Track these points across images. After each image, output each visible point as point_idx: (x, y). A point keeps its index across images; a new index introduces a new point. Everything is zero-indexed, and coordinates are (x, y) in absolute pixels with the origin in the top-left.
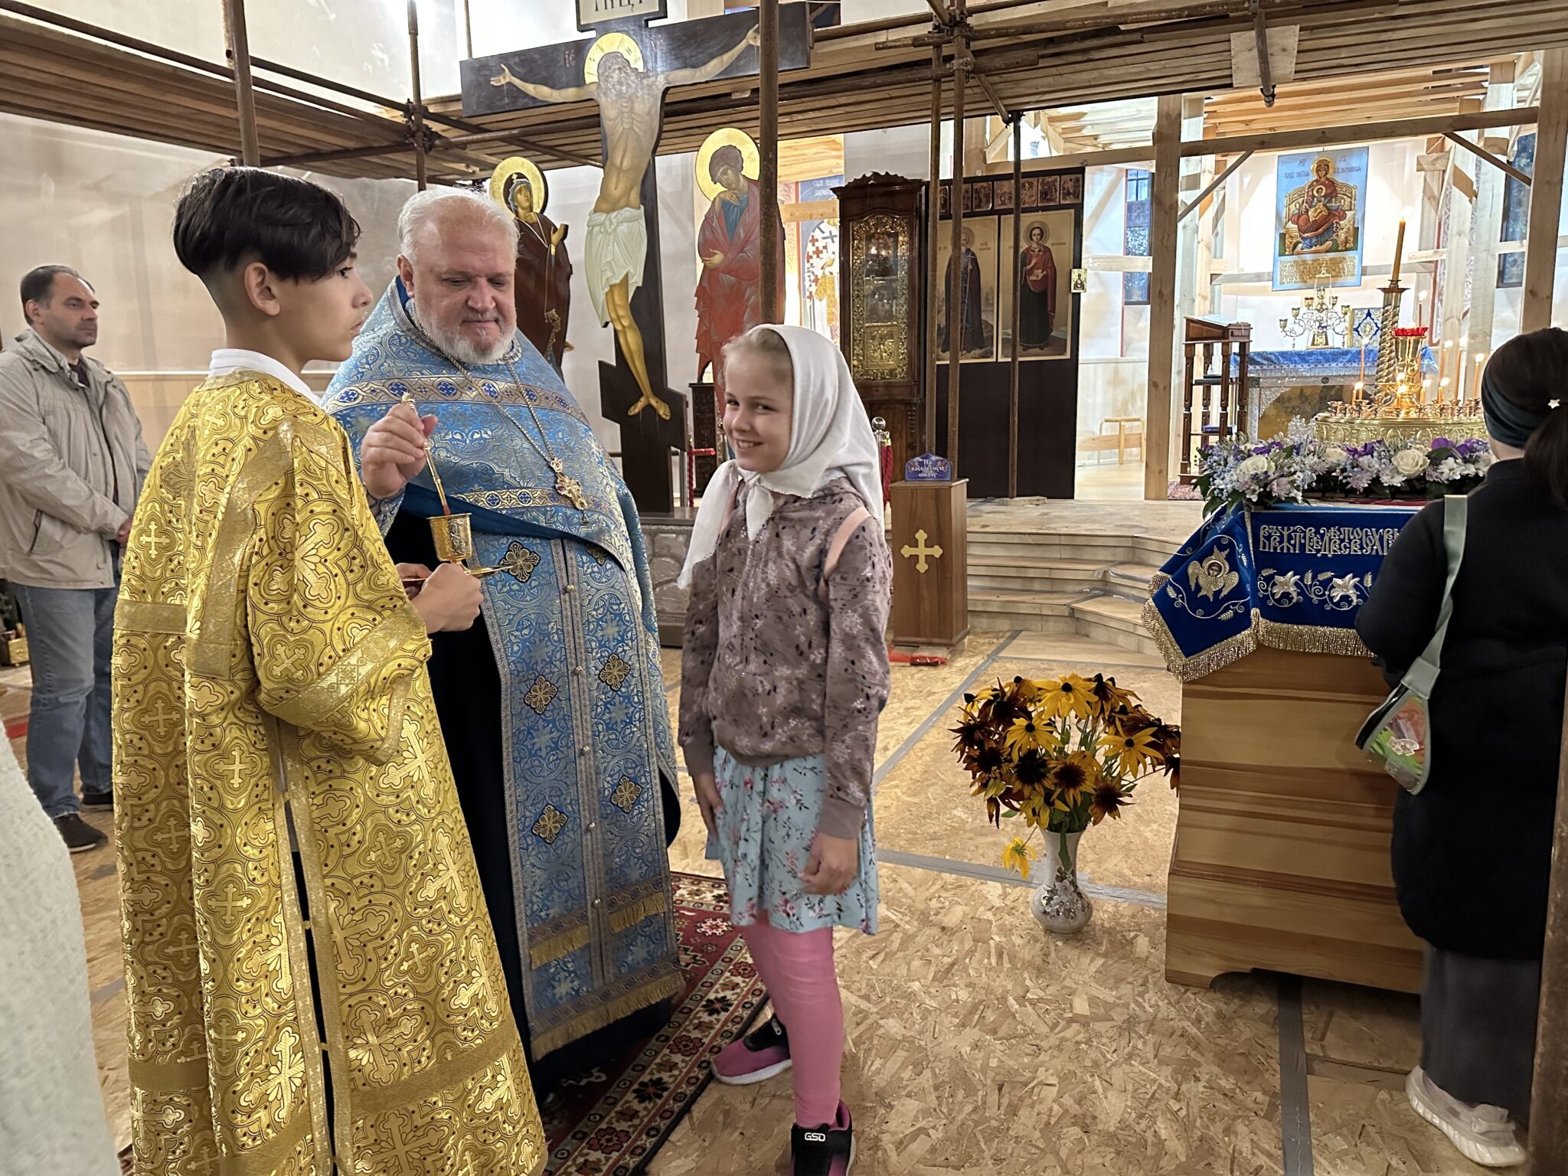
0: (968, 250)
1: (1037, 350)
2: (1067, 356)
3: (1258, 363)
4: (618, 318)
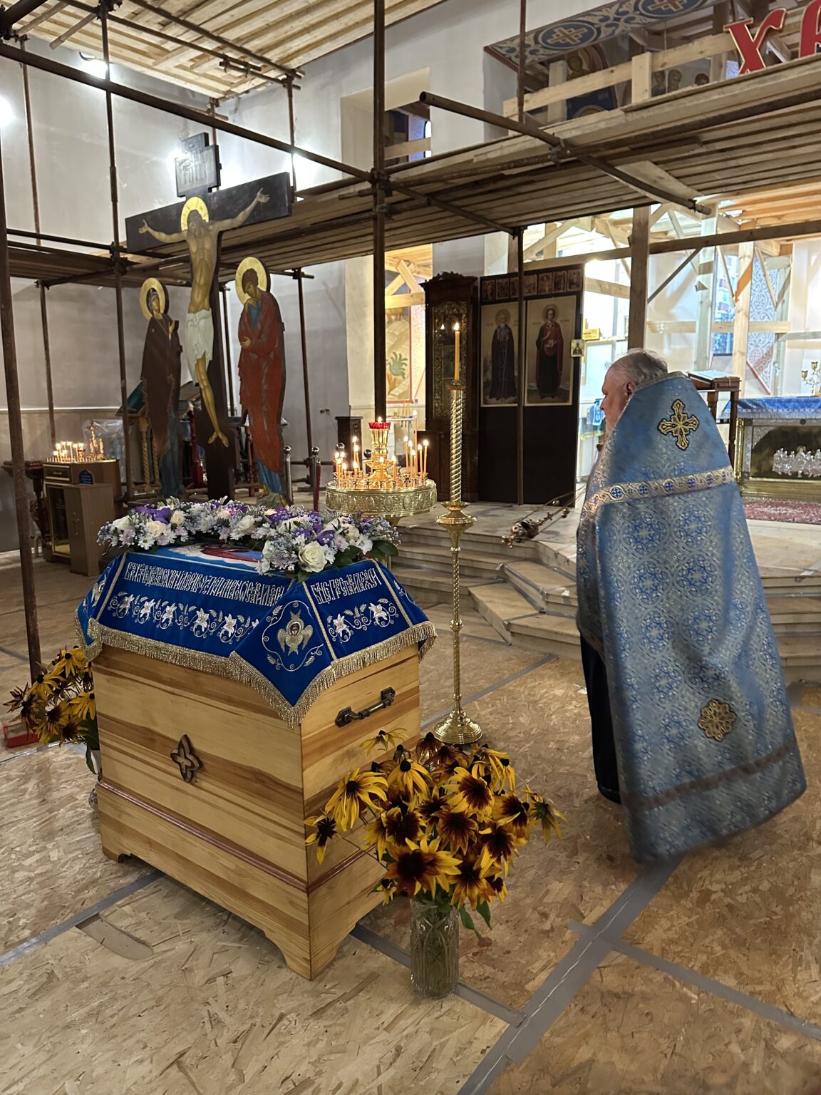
0: (506, 326)
1: (550, 398)
2: (570, 403)
3: (750, 408)
4: (202, 381)
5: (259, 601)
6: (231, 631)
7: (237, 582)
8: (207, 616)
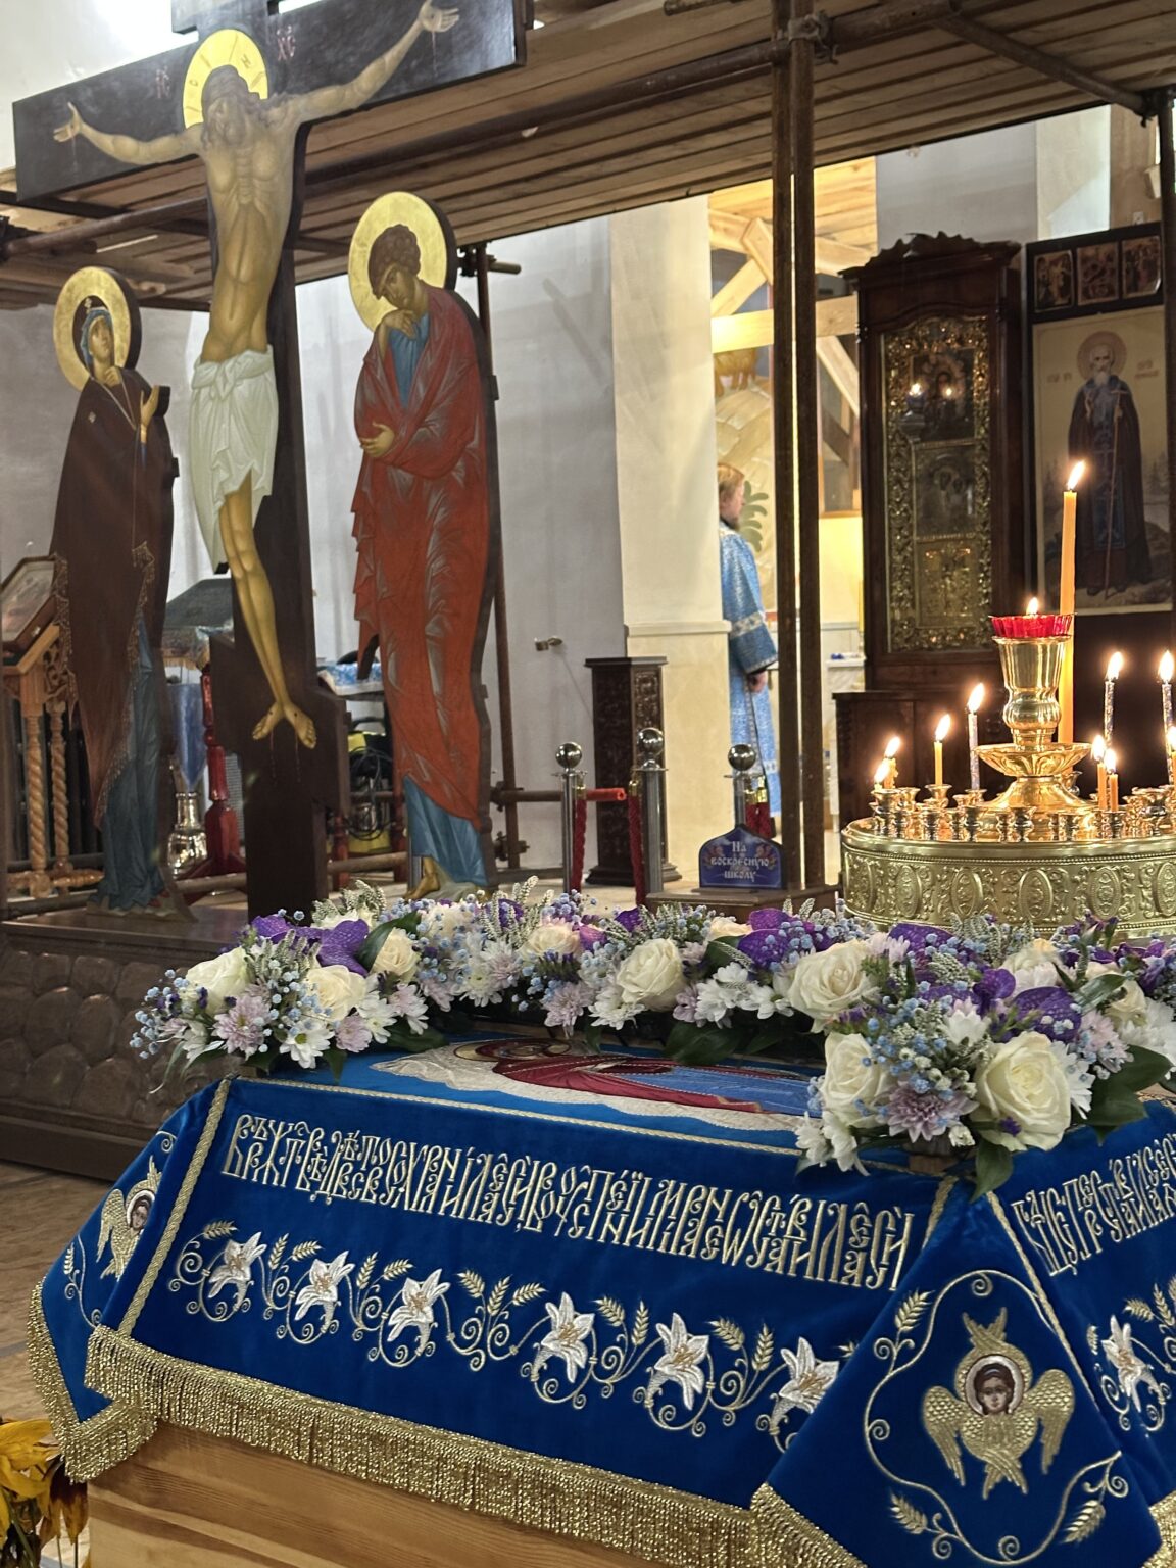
4: (238, 555)
5: (801, 1266)
6: (692, 1383)
7: (709, 1195)
8: (585, 1323)
